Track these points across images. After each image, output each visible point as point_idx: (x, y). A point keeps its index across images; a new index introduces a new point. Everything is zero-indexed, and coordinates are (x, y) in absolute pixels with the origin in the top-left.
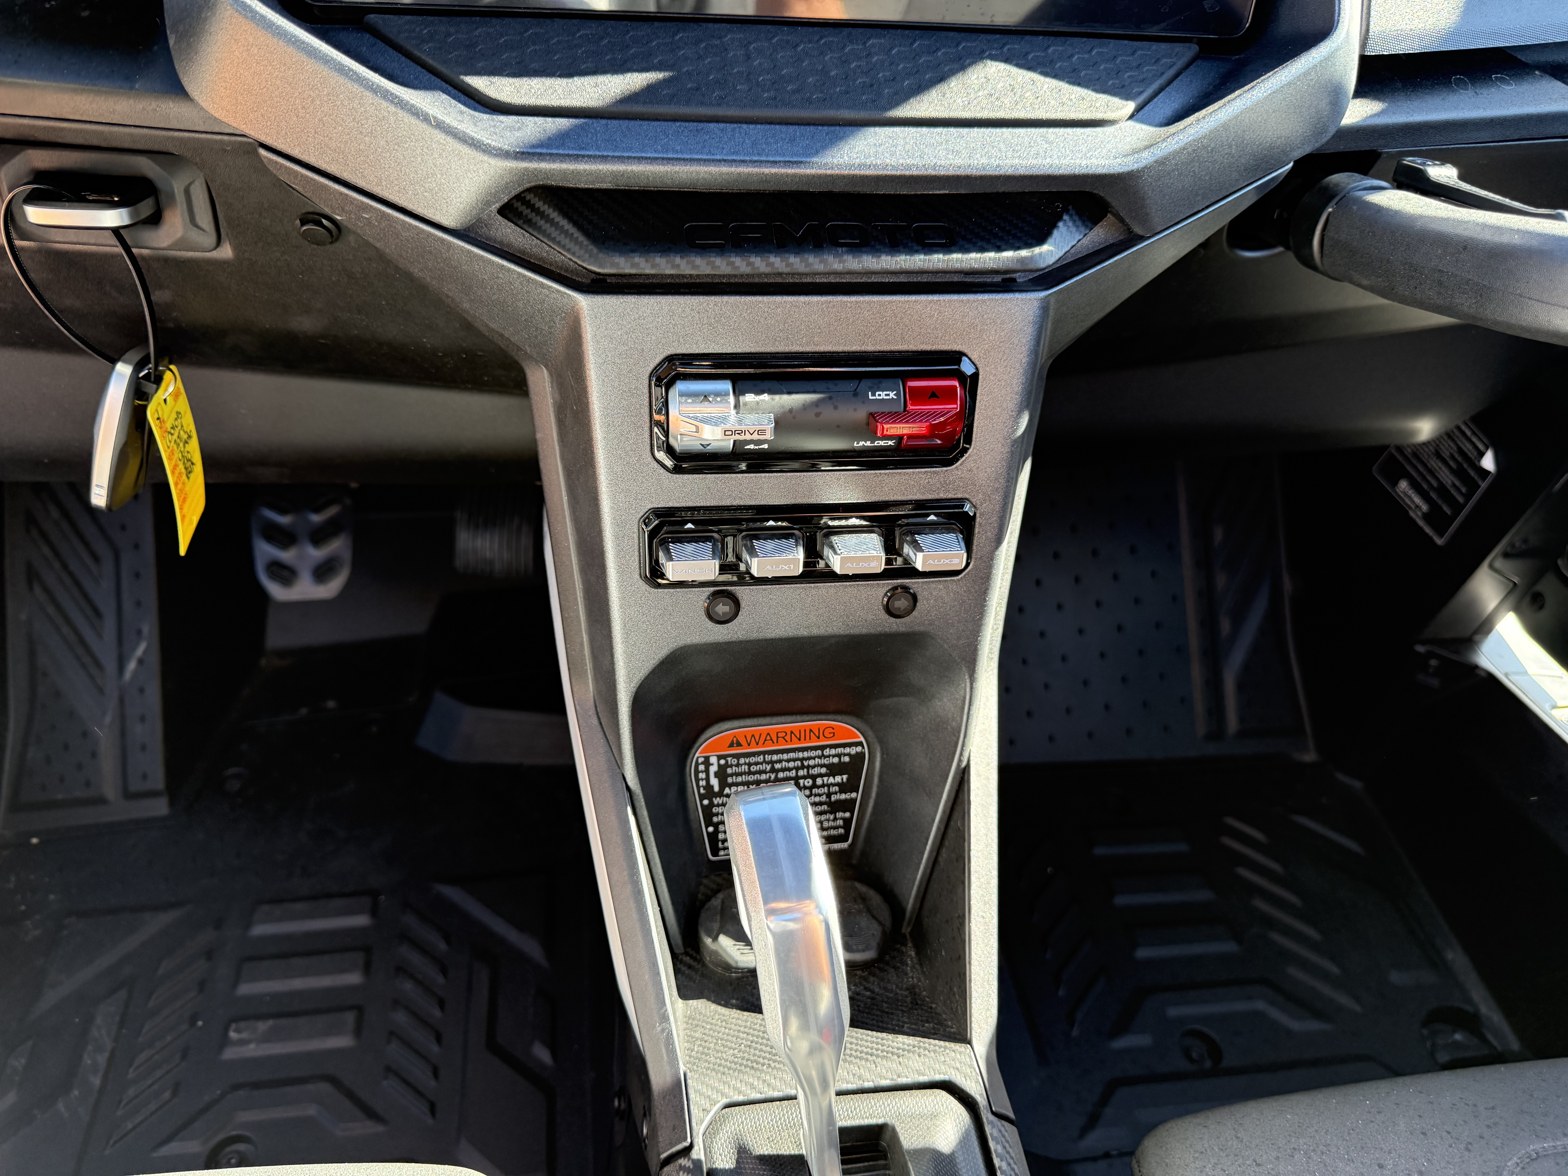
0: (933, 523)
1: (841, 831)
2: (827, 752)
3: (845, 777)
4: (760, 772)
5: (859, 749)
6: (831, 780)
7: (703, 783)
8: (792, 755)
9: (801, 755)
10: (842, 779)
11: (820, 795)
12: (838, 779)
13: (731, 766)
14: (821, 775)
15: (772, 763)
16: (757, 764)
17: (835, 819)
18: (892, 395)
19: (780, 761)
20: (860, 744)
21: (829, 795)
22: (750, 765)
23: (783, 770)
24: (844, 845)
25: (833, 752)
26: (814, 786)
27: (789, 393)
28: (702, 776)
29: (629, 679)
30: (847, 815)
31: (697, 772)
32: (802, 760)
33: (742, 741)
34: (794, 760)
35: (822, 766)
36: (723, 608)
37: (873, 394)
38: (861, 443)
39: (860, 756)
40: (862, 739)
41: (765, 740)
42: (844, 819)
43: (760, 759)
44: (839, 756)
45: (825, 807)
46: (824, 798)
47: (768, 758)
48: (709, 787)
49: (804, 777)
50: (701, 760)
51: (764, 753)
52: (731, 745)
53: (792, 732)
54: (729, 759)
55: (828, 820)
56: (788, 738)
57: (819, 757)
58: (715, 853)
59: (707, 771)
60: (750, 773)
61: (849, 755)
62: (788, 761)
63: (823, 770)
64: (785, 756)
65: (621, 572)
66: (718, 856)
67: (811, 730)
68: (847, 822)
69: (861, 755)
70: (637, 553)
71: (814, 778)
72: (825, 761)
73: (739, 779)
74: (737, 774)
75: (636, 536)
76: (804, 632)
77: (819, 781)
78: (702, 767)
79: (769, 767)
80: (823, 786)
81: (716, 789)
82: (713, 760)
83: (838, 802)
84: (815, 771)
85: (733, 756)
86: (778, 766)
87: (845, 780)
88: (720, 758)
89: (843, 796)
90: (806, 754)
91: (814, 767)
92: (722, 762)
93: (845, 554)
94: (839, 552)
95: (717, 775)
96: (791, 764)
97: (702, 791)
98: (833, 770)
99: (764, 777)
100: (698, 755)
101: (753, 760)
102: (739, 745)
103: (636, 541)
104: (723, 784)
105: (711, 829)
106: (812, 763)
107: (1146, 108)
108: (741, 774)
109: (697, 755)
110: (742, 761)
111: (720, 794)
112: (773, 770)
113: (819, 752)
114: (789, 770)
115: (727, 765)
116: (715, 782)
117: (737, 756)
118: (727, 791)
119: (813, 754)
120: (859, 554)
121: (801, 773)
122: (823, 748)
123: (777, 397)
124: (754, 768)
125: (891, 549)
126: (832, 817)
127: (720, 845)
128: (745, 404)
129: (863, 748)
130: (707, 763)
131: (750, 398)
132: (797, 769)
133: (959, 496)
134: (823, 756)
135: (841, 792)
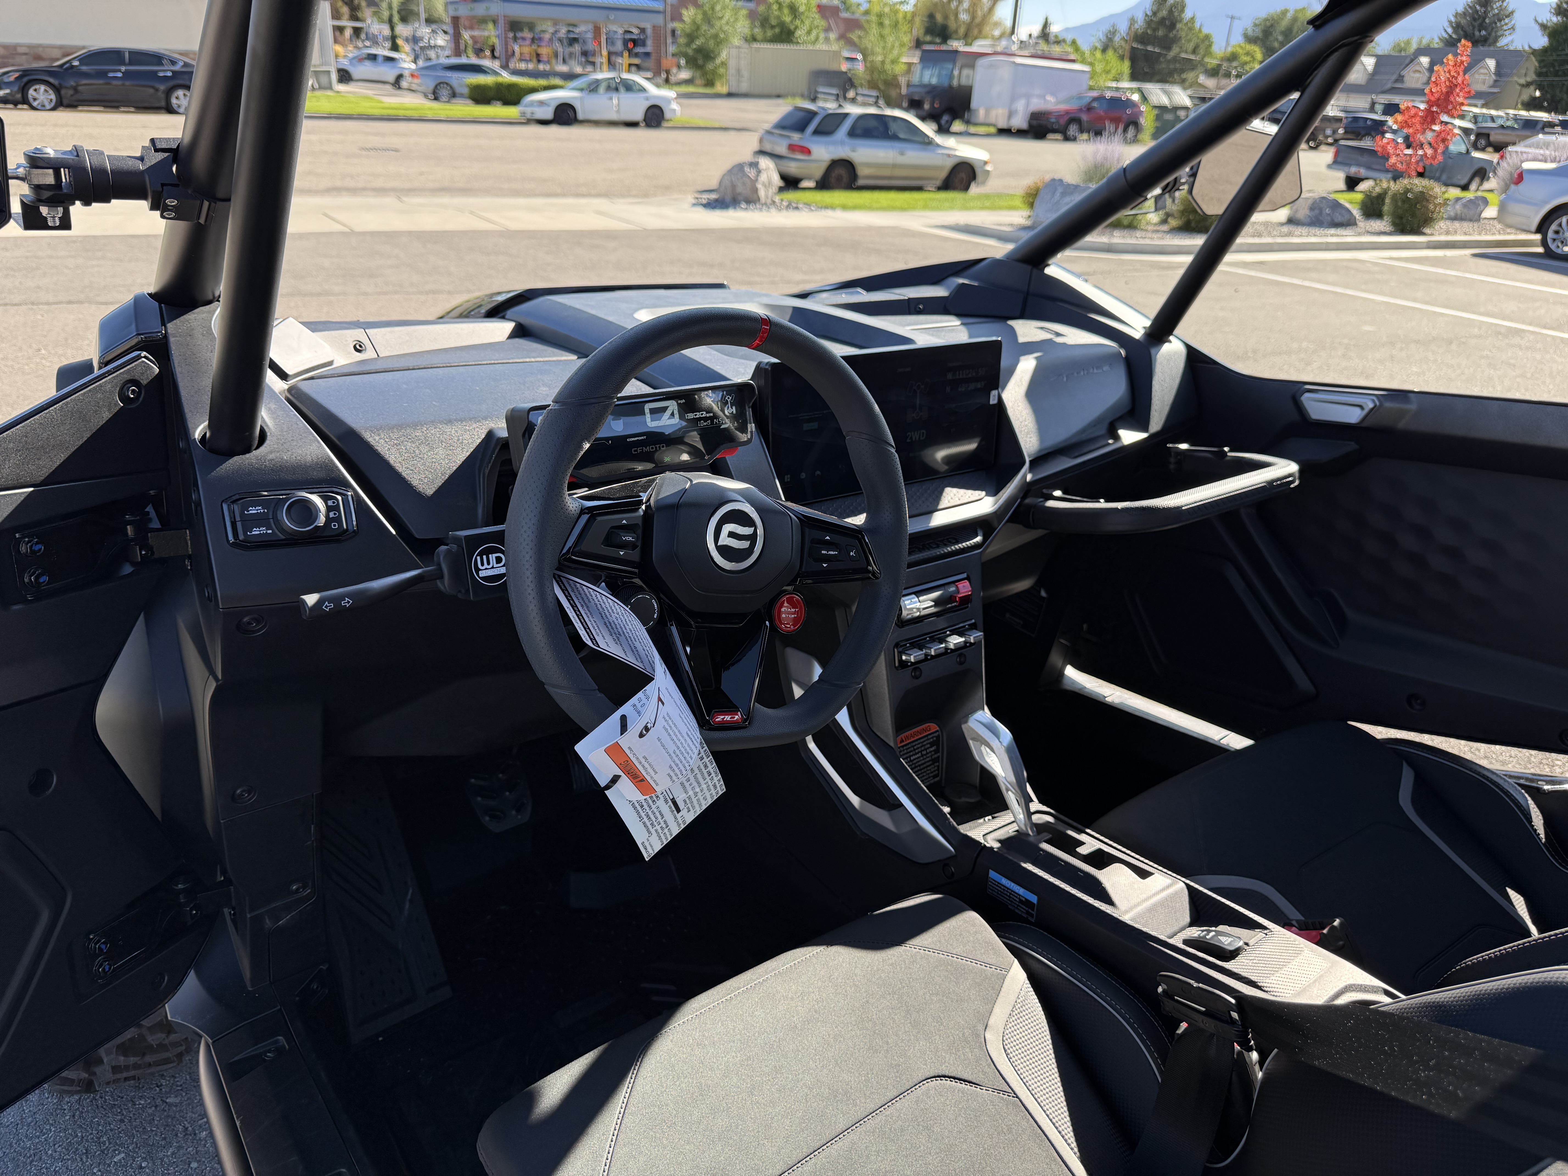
1: (937, 772)
2: (929, 737)
3: (936, 747)
5: (938, 734)
6: (931, 749)
8: (919, 741)
9: (921, 741)
12: (933, 748)
14: (928, 748)
15: (913, 746)
17: (935, 767)
19: (916, 745)
20: (938, 731)
21: (931, 756)
23: (917, 748)
24: (937, 779)
25: (931, 736)
26: (927, 753)
30: (937, 764)
32: (922, 743)
34: (920, 743)
35: (927, 744)
39: (938, 737)
40: (938, 729)
41: (910, 736)
42: (937, 766)
43: (910, 746)
44: (932, 738)
45: (931, 762)
46: (930, 758)
47: (912, 744)
49: (924, 750)
51: (911, 742)
52: (901, 742)
53: (917, 732)
56: (917, 734)
60: (908, 753)
61: (935, 737)
63: (929, 746)
64: (917, 743)
67: (923, 729)
68: (938, 768)
71: (926, 749)
72: (929, 741)
77: (928, 751)
79: (912, 749)
80: (930, 752)
83: (935, 758)
84: (926, 747)
86: (915, 747)
89: (936, 756)
90: (923, 740)
96: (919, 746)
98: (932, 745)
99: (911, 753)
101: (908, 747)
102: (903, 740)
106: (925, 743)
108: (904, 753)
112: (914, 749)
113: (926, 738)
114: (919, 748)
117: (903, 746)
121: (923, 748)
122: (927, 736)
124: (909, 750)
126: (933, 767)
128: (921, 600)
132: (921, 747)
134: (928, 739)
135: (935, 754)
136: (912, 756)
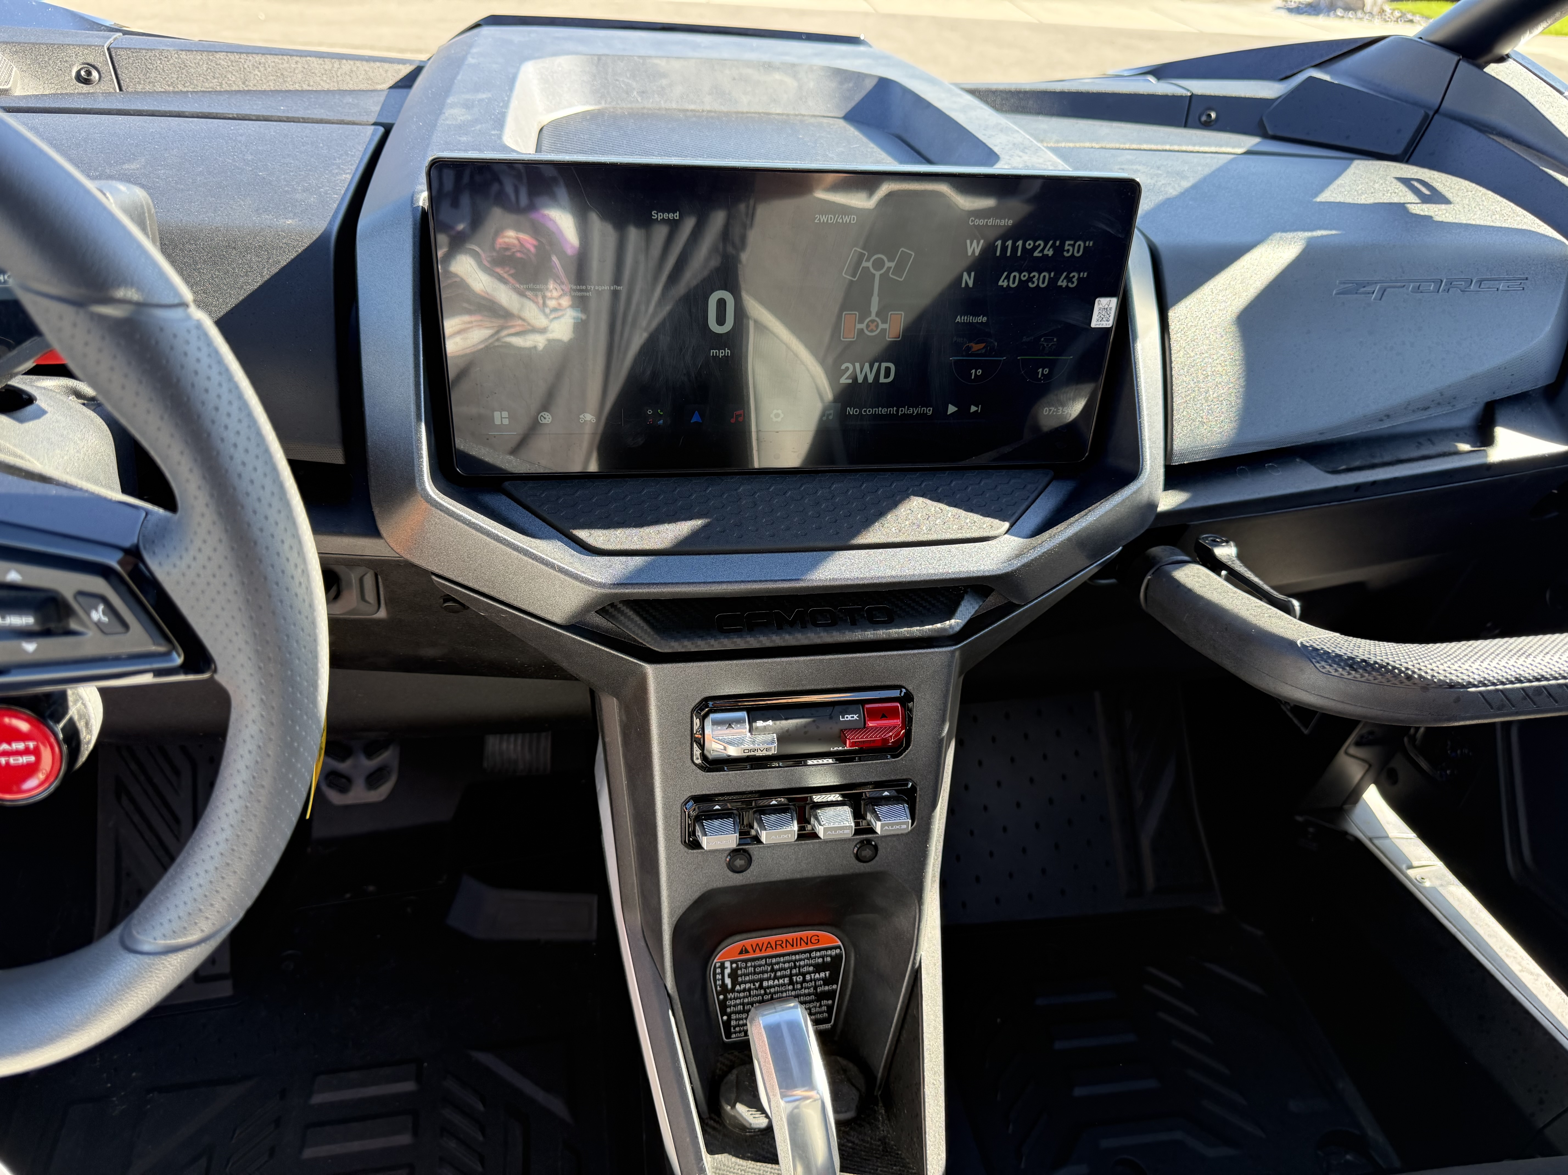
0: (886, 797)
1: (826, 1015)
2: (813, 954)
3: (827, 973)
4: (763, 972)
5: (838, 951)
6: (817, 976)
7: (719, 983)
8: (787, 958)
9: (794, 958)
10: (825, 975)
11: (808, 988)
12: (822, 975)
13: (741, 969)
14: (809, 973)
15: (772, 964)
16: (760, 966)
17: (821, 1006)
18: (856, 717)
19: (778, 963)
20: (839, 947)
21: (815, 988)
22: (755, 967)
23: (780, 970)
24: (827, 1026)
25: (818, 954)
26: (804, 981)
27: (786, 719)
28: (719, 977)
29: (671, 915)
30: (830, 1002)
31: (715, 974)
32: (795, 961)
33: (750, 949)
34: (789, 962)
35: (810, 965)
36: (739, 862)
37: (843, 717)
38: (835, 749)
39: (838, 957)
40: (840, 943)
41: (767, 947)
42: (828, 1006)
43: (763, 962)
44: (823, 957)
45: (813, 997)
46: (812, 990)
47: (769, 961)
48: (724, 985)
49: (797, 975)
50: (718, 965)
51: (766, 958)
52: (741, 953)
53: (787, 940)
54: (739, 963)
55: (815, 1007)
56: (784, 945)
57: (808, 959)
58: (728, 1036)
59: (722, 973)
60: (755, 973)
61: (831, 956)
62: (784, 963)
63: (811, 969)
64: (782, 959)
65: (668, 839)
66: (731, 1038)
67: (801, 939)
68: (830, 1008)
69: (840, 956)
70: (679, 827)
71: (804, 975)
72: (812, 962)
73: (747, 978)
74: (745, 975)
75: (679, 815)
76: (798, 876)
77: (808, 977)
78: (718, 971)
79: (769, 968)
80: (811, 981)
81: (730, 986)
82: (727, 964)
83: (823, 992)
84: (805, 969)
85: (743, 961)
86: (776, 967)
87: (827, 975)
88: (732, 963)
89: (827, 988)
90: (797, 957)
91: (804, 966)
92: (734, 965)
93: (827, 826)
94: (822, 823)
95: (729, 976)
96: (787, 965)
97: (719, 988)
98: (818, 968)
99: (766, 976)
100: (717, 961)
101: (757, 963)
102: (747, 952)
103: (680, 818)
104: (734, 983)
105: (725, 1018)
106: (802, 963)
107: (1018, 523)
108: (748, 975)
109: (715, 961)
110: (749, 964)
111: (733, 990)
112: (773, 970)
113: (807, 955)
114: (785, 969)
115: (737, 968)
116: (728, 981)
117: (746, 961)
118: (738, 988)
119: (803, 956)
120: (837, 825)
121: (794, 971)
122: (810, 952)
123: (778, 722)
124: (758, 970)
125: (858, 815)
126: (818, 1004)
127: (732, 1030)
128: (757, 728)
129: (841, 950)
130: (723, 967)
131: (760, 724)
132: (791, 969)
133: (904, 777)
134: (810, 958)
135: (825, 985)
136: (768, 979)
